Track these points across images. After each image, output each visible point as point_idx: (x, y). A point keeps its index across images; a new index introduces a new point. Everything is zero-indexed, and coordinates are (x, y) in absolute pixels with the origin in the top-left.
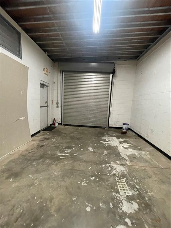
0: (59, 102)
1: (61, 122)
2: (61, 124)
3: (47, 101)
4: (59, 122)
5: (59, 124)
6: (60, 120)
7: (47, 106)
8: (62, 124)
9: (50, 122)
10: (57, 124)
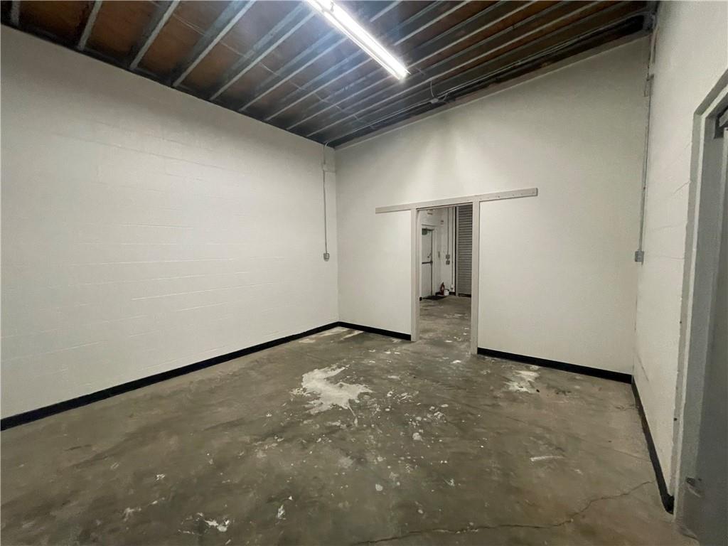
0: (450, 253)
1: (454, 291)
2: (454, 294)
3: (431, 254)
4: (451, 290)
5: (450, 293)
6: (453, 286)
7: (431, 262)
8: (457, 294)
9: (436, 290)
10: (446, 293)
